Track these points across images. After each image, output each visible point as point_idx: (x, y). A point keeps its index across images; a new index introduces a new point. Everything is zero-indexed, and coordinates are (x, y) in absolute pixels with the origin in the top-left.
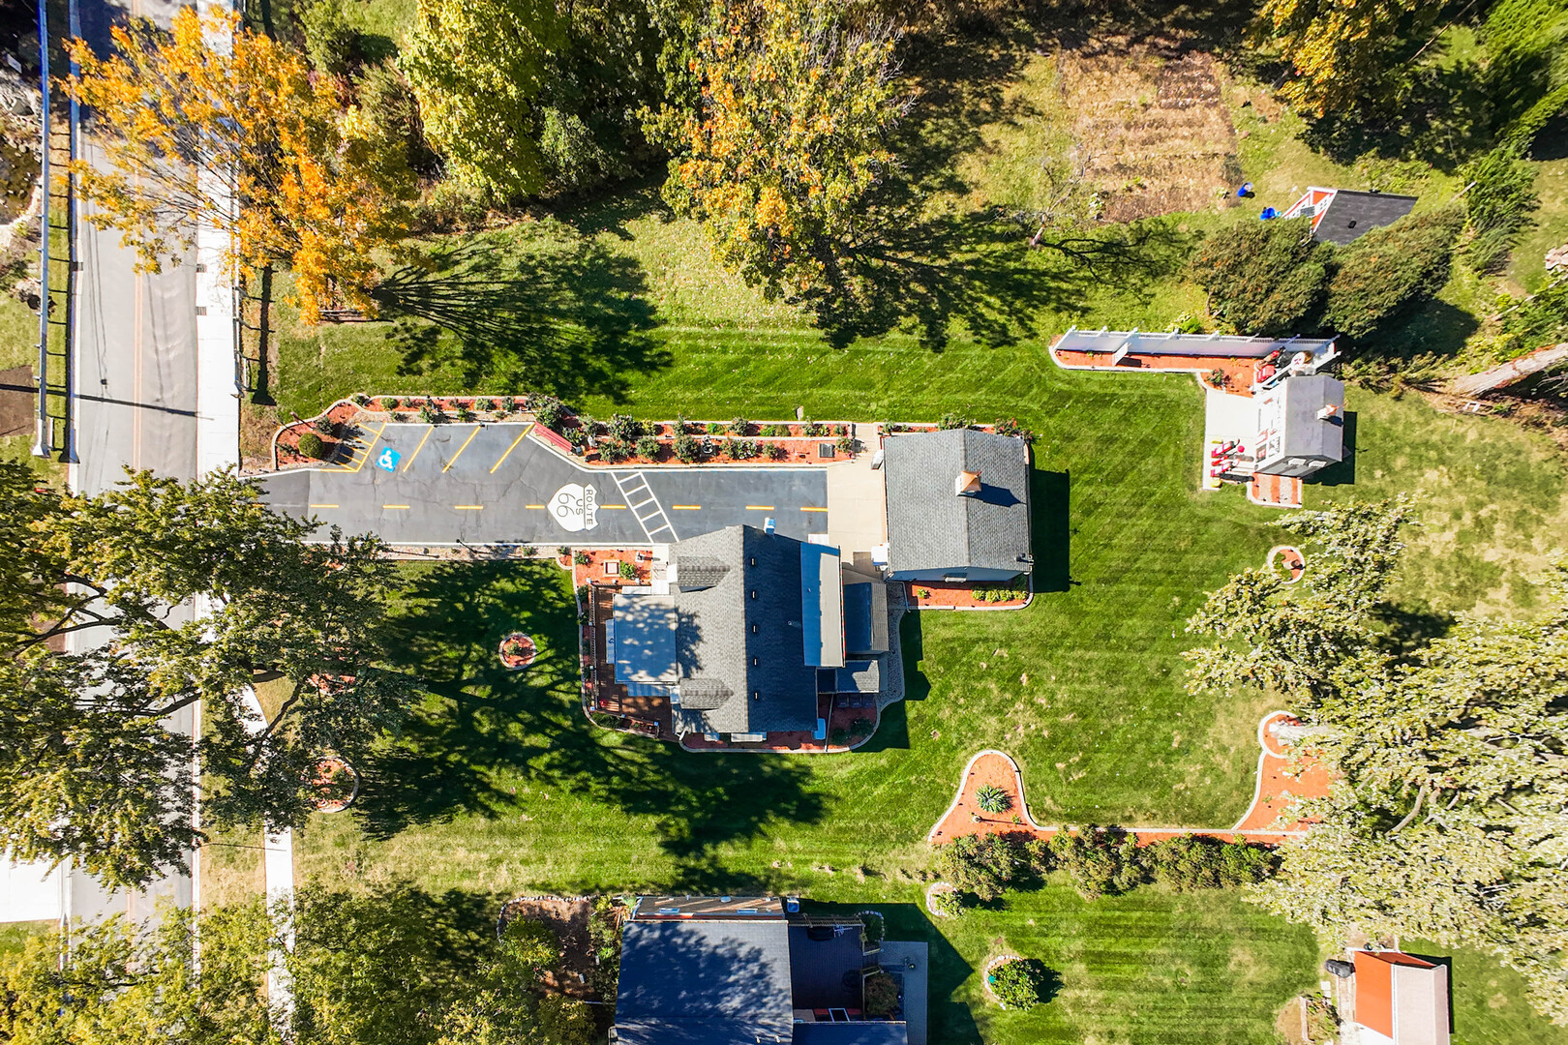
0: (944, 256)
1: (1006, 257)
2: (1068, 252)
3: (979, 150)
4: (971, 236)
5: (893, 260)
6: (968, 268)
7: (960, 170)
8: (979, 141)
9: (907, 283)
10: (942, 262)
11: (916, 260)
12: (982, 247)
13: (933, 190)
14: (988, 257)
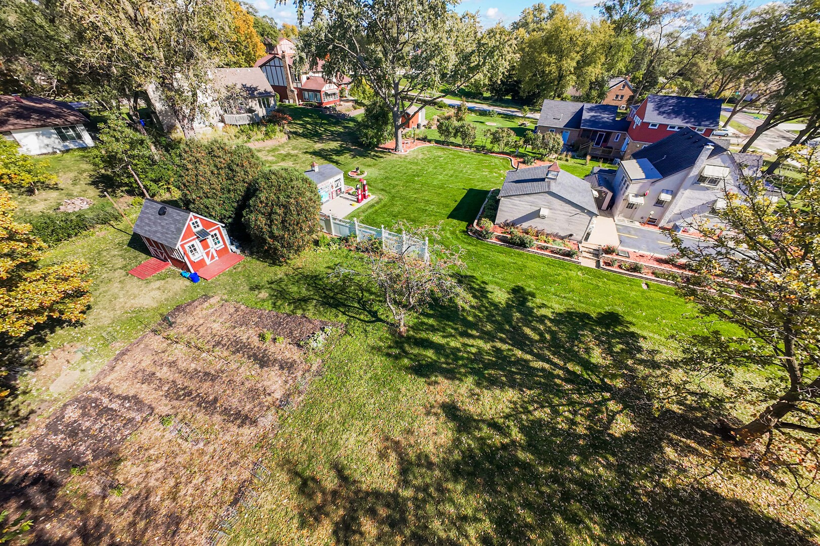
0: (498, 351)
1: (433, 329)
2: (374, 314)
3: (412, 455)
4: (462, 358)
5: (555, 365)
6: (474, 332)
7: (446, 436)
8: (405, 469)
9: (540, 341)
10: (499, 345)
11: (529, 357)
12: (455, 344)
13: (493, 425)
14: (451, 335)
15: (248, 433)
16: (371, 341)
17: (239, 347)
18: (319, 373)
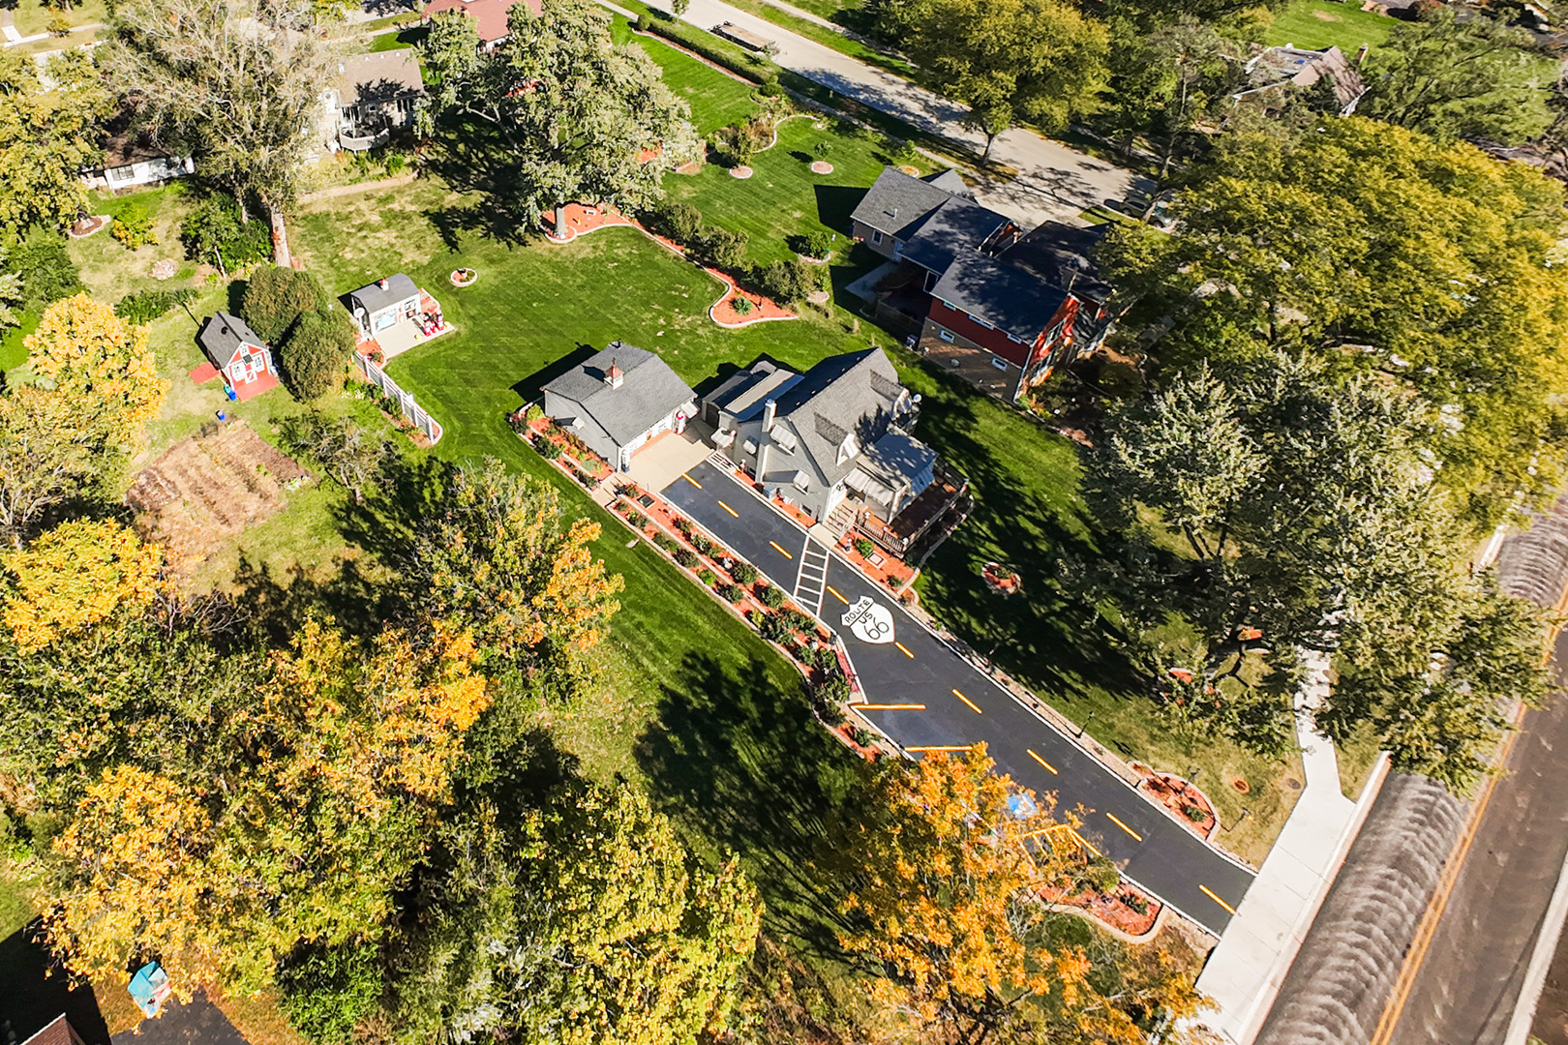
1: (383, 507)
3: (305, 578)
4: (386, 539)
6: (414, 524)
7: (333, 577)
8: (297, 582)
12: (390, 526)
13: (367, 585)
14: (394, 519)
15: (225, 529)
16: (332, 500)
17: (241, 471)
18: (282, 510)
